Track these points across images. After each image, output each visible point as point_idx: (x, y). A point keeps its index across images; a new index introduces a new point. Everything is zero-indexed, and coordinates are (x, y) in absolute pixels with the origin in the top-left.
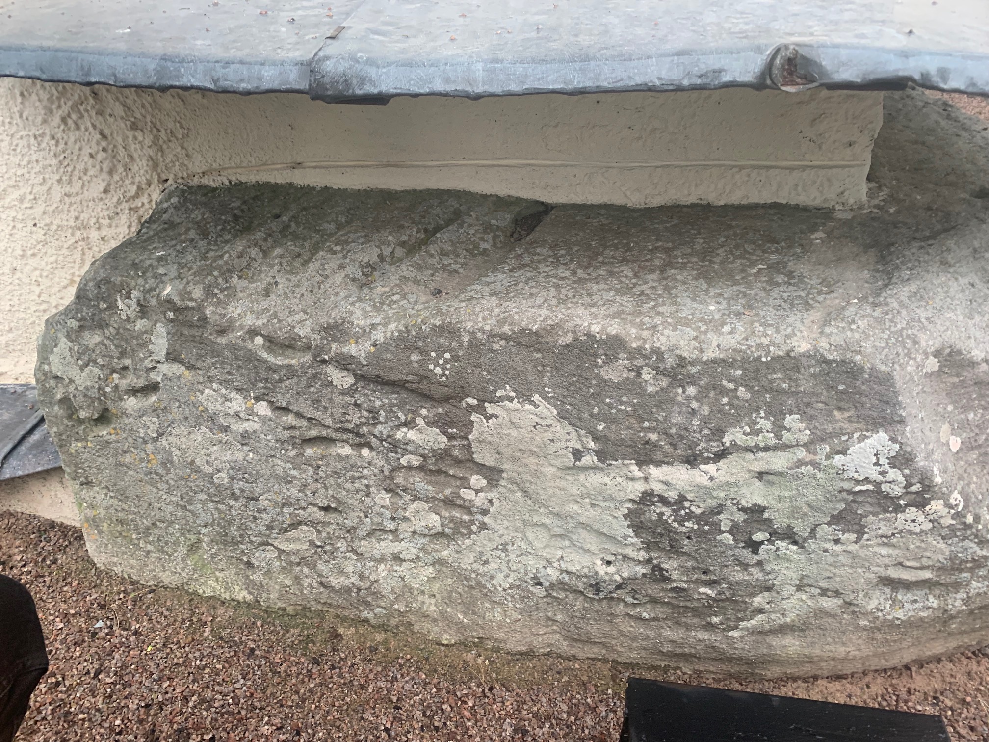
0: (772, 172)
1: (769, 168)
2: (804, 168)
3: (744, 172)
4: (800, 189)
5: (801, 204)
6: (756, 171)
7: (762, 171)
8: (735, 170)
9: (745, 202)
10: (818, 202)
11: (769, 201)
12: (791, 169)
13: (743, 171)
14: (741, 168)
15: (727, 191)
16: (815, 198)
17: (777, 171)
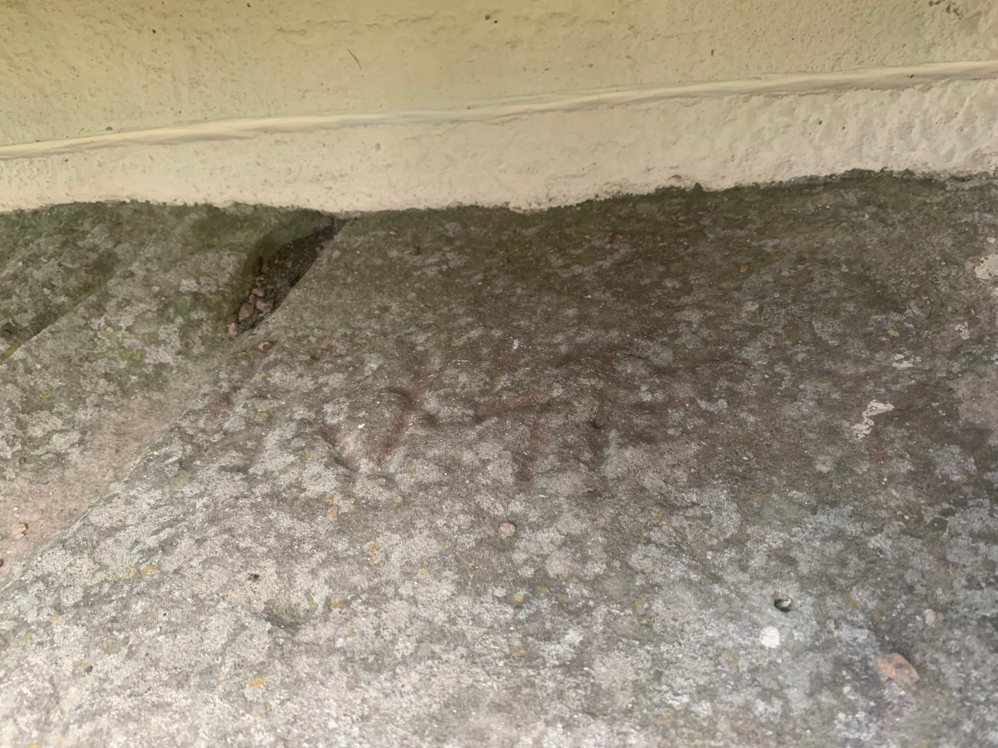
0: (848, 99)
1: (840, 88)
2: (927, 82)
3: (778, 105)
4: (915, 133)
5: (920, 171)
6: (807, 100)
7: (821, 99)
8: (756, 101)
9: (784, 177)
10: (959, 163)
11: (840, 170)
12: (896, 86)
13: (777, 102)
14: (773, 94)
15: (740, 153)
16: (951, 154)
17: (861, 96)
